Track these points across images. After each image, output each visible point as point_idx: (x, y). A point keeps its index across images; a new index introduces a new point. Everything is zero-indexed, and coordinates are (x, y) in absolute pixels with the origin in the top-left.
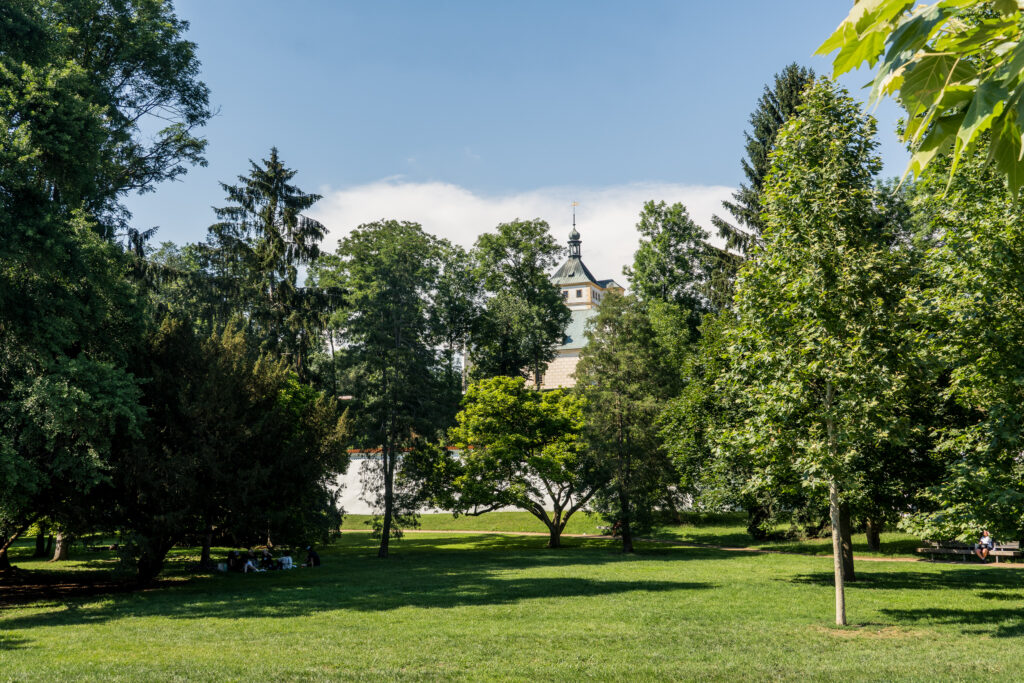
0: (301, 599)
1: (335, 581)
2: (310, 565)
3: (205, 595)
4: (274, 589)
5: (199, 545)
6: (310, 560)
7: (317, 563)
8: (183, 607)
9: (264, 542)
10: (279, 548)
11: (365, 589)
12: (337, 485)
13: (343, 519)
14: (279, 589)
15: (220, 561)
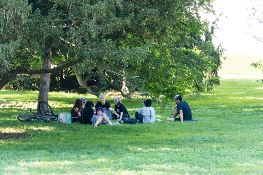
0: (168, 162)
1: (212, 141)
2: (179, 119)
3: (44, 152)
4: (131, 148)
5: (33, 89)
6: (178, 113)
7: (188, 117)
8: (17, 165)
9: (117, 88)
10: (136, 96)
11: (253, 152)
12: (213, 12)
13: (221, 59)
14: (139, 149)
15: (62, 110)
